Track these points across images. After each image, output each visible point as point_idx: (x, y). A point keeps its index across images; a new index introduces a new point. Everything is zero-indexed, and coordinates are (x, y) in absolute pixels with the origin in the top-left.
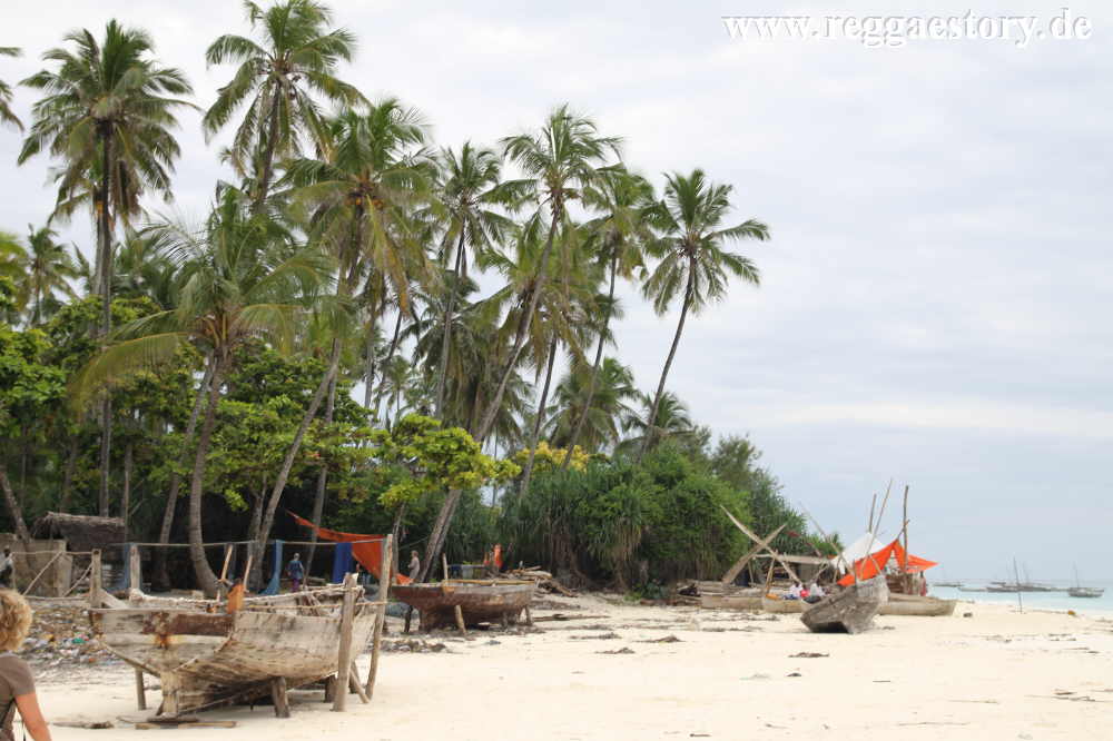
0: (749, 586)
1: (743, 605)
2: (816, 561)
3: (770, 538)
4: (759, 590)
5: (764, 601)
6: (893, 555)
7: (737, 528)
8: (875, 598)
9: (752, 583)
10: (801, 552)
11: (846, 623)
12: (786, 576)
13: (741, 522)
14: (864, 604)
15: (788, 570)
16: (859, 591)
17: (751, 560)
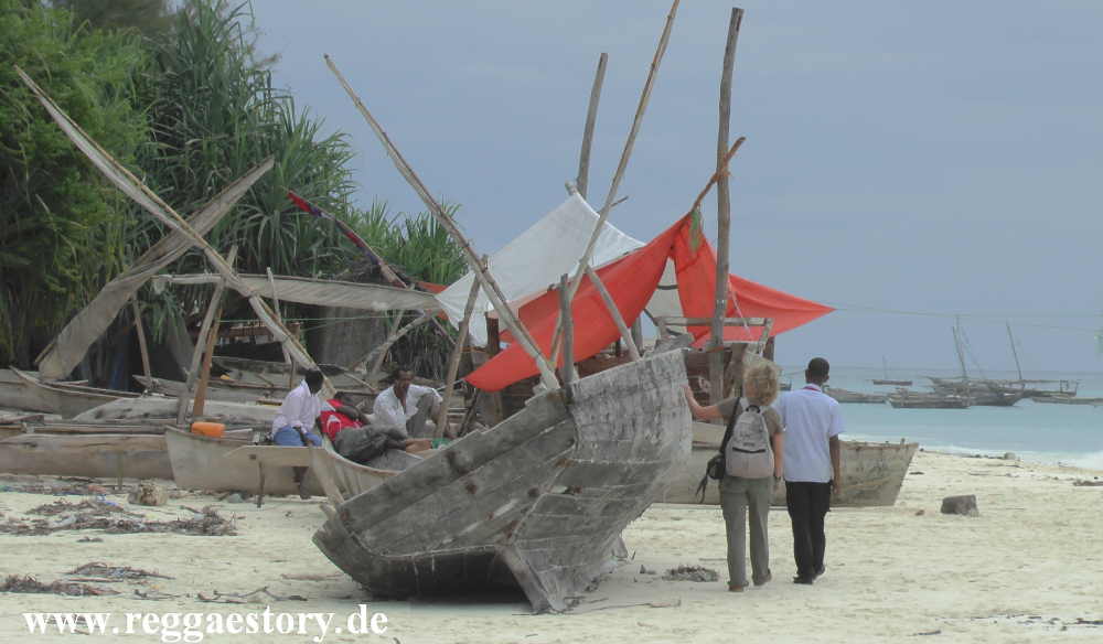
0: (137, 389)
1: (97, 461)
2: (379, 300)
3: (217, 211)
4: (168, 404)
5: (178, 447)
6: (669, 276)
7: (85, 165)
8: (647, 450)
9: (146, 379)
10: (328, 268)
11: (517, 561)
12: (273, 352)
13: (98, 139)
14: (600, 474)
15: (278, 331)
16: (581, 417)
17: (144, 293)
